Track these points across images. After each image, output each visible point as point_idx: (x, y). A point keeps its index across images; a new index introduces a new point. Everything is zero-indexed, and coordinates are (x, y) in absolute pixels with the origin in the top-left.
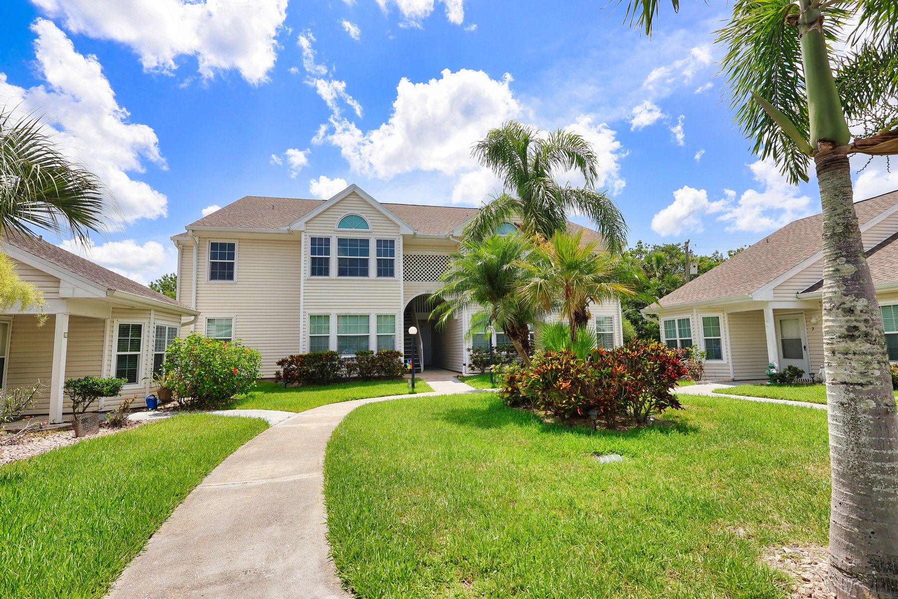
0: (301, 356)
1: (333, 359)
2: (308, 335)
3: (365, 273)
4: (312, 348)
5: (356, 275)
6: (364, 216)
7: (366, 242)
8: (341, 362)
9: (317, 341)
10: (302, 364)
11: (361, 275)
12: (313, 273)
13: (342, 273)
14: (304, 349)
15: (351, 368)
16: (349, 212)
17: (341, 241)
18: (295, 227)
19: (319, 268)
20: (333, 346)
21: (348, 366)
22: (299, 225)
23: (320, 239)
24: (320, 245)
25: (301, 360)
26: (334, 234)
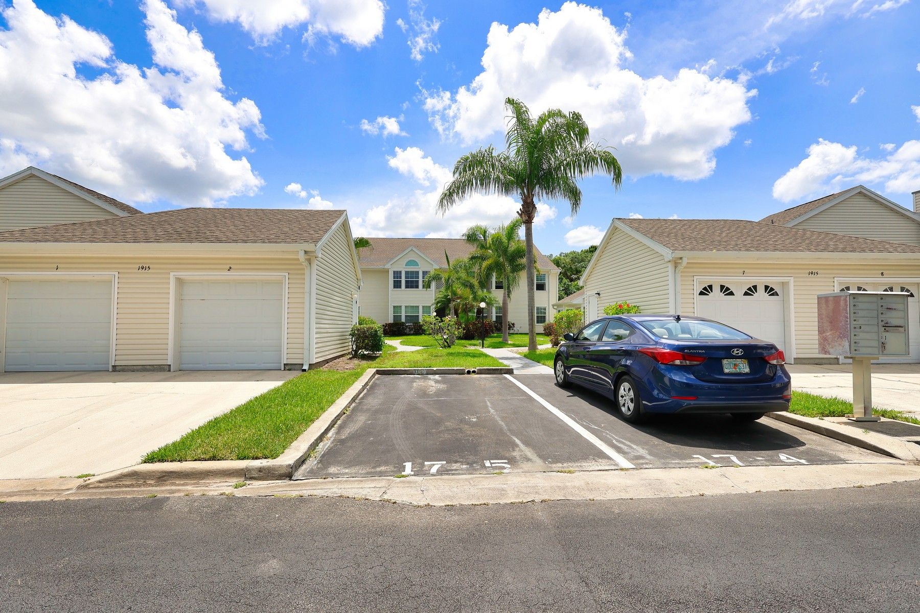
0: (390, 324)
1: (403, 325)
2: (393, 315)
3: (417, 287)
4: (394, 320)
5: (413, 288)
6: (416, 260)
7: (417, 273)
8: (407, 326)
9: (397, 317)
10: (391, 327)
11: (415, 288)
12: (394, 287)
13: (407, 287)
14: (391, 321)
15: (411, 329)
16: (410, 259)
17: (407, 273)
18: (386, 267)
19: (397, 285)
20: (403, 320)
21: (409, 328)
22: (388, 266)
23: (397, 272)
24: (397, 274)
25: (390, 325)
26: (403, 269)
